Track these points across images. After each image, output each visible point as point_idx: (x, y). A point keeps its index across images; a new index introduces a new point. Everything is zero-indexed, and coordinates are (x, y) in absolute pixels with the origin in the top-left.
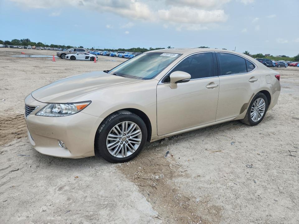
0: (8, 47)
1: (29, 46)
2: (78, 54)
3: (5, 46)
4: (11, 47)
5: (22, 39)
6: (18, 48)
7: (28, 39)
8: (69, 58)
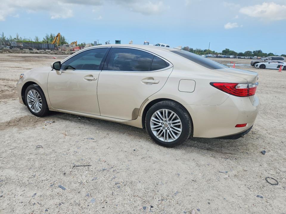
0: (236, 58)
1: (255, 57)
2: (269, 63)
3: (235, 57)
4: (239, 58)
5: (255, 50)
6: (244, 58)
7: (260, 50)
8: (258, 67)
